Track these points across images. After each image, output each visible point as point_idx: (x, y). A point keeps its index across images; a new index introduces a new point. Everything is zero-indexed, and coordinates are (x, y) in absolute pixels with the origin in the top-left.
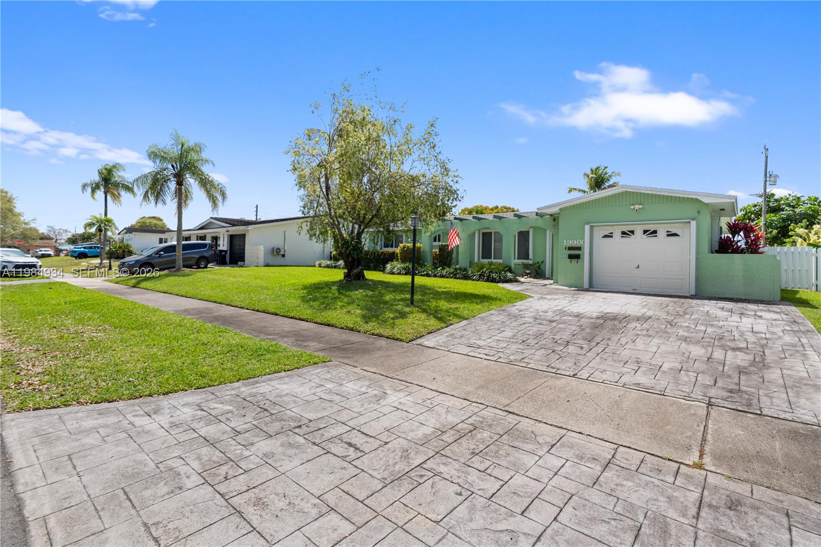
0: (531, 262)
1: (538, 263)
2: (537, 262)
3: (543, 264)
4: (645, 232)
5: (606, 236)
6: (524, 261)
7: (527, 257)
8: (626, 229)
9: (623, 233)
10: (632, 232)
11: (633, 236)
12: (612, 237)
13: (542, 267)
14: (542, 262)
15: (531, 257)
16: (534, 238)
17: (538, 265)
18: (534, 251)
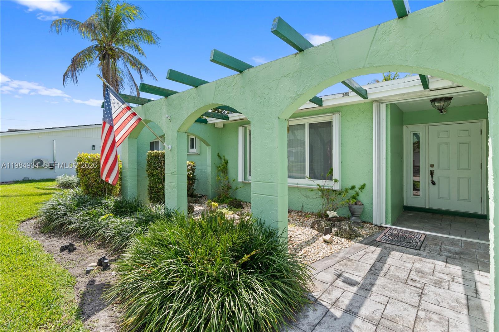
0: (337, 187)
1: (353, 187)
2: (349, 186)
3: (364, 190)
6: (321, 182)
7: (328, 174)
13: (363, 197)
14: (363, 187)
15: (336, 175)
16: (342, 136)
17: (352, 193)
18: (342, 163)
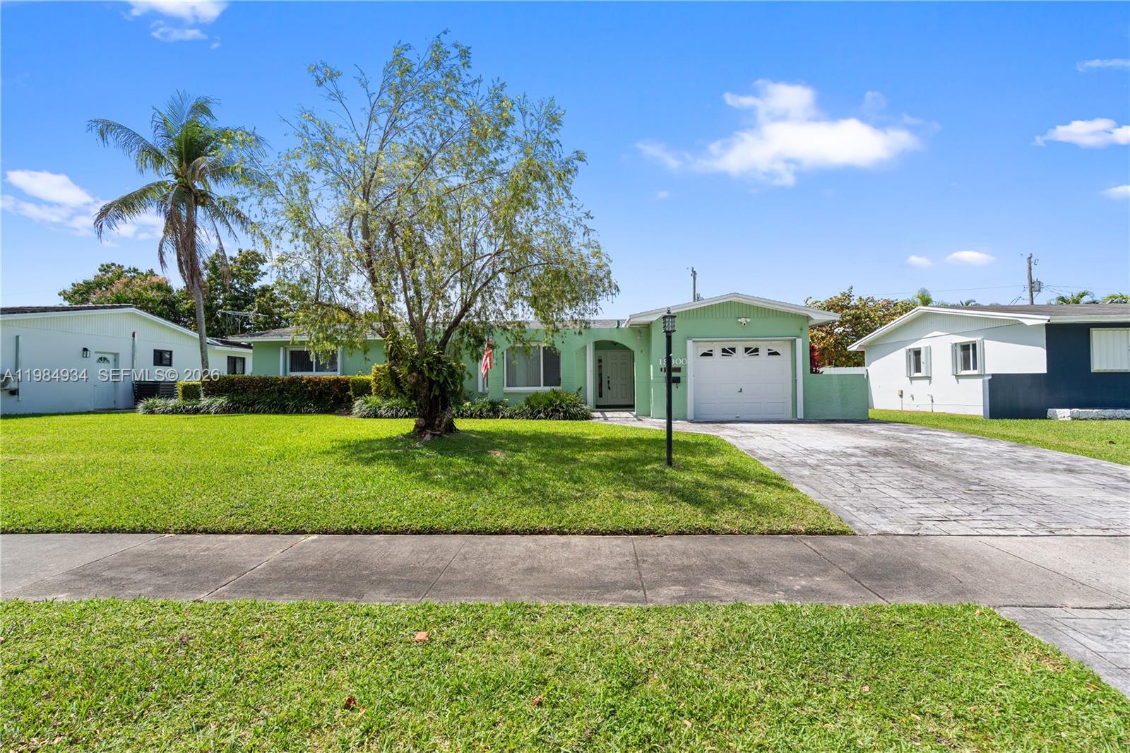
4: (747, 349)
5: (704, 355)
8: (727, 346)
9: (724, 350)
10: (734, 350)
11: (735, 355)
12: (711, 355)
